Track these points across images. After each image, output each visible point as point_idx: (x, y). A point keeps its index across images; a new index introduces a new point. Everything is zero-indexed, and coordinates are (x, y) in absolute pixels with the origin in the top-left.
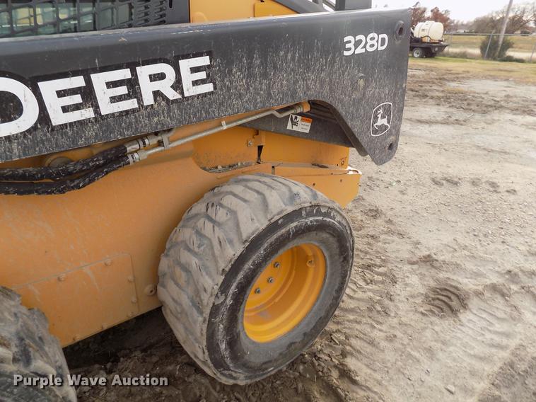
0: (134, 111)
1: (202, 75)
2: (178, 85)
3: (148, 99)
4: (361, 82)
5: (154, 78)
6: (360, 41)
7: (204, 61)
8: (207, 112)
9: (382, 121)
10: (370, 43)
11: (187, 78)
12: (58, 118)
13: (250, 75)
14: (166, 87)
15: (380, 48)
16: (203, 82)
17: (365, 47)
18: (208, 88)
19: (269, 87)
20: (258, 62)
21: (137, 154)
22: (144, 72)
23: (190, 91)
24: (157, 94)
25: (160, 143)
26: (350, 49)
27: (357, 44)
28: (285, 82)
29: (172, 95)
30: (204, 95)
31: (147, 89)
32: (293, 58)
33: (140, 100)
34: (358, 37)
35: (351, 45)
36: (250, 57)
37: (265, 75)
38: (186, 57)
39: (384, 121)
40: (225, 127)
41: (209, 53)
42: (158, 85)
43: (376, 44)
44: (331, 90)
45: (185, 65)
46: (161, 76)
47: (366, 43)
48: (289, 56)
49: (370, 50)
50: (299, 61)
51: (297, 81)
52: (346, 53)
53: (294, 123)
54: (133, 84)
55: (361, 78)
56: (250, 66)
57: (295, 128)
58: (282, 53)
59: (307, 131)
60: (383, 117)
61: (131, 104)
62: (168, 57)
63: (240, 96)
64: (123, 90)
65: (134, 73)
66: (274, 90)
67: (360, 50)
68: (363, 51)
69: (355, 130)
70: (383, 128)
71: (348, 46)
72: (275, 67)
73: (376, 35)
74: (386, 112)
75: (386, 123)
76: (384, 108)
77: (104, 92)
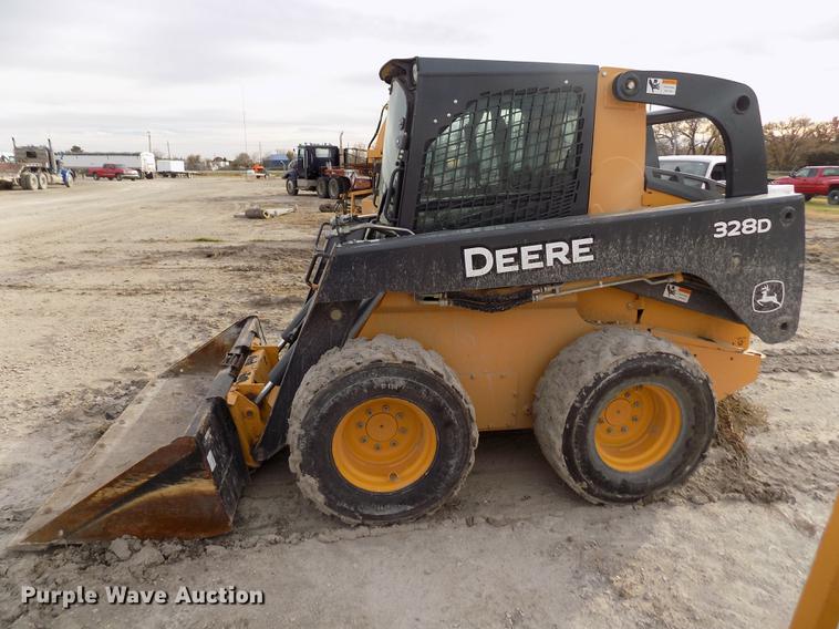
0: (541, 269)
1: (587, 250)
2: (569, 256)
3: (550, 263)
4: (737, 261)
5: (555, 250)
6: (734, 226)
7: (590, 241)
8: (587, 274)
10: (746, 227)
11: (576, 251)
12: (501, 269)
13: (623, 251)
14: (562, 257)
15: (760, 231)
16: (587, 254)
17: (740, 230)
18: (591, 258)
19: (638, 260)
20: (629, 242)
21: (539, 296)
22: (550, 247)
23: (577, 259)
24: (556, 260)
25: (554, 291)
26: (721, 232)
27: (730, 228)
28: (652, 257)
29: (565, 261)
30: (587, 262)
31: (550, 256)
32: (661, 240)
33: (545, 263)
34: (731, 223)
35: (724, 230)
36: (624, 239)
37: (635, 252)
38: (577, 238)
39: (774, 299)
40: (601, 286)
41: (593, 237)
42: (557, 255)
43: (754, 228)
44: (701, 265)
45: (576, 243)
46: (560, 250)
47: (742, 227)
48: (658, 238)
49: (747, 232)
50: (666, 242)
51: (663, 257)
52: (718, 236)
53: (671, 292)
54: (542, 254)
55: (735, 256)
56: (623, 245)
57: (672, 297)
58: (651, 236)
59: (686, 301)
60: (770, 294)
61: (539, 265)
63: (614, 265)
64: (537, 256)
65: (544, 247)
66: (643, 262)
67: (733, 233)
68: (739, 233)
69: (730, 303)
70: (770, 305)
71: (719, 230)
72: (644, 246)
73: (754, 221)
74: (775, 290)
75: (775, 301)
76: (771, 286)
77: (525, 257)
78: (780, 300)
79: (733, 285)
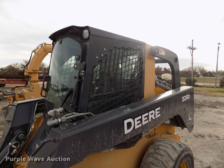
0: (148, 123)
1: (159, 112)
3: (150, 120)
6: (185, 97)
7: (159, 108)
9: (190, 119)
10: (187, 97)
12: (136, 127)
13: (166, 111)
14: (153, 116)
16: (159, 114)
18: (159, 115)
19: (169, 113)
20: (168, 107)
21: (144, 135)
23: (157, 116)
24: (152, 118)
28: (172, 111)
29: (154, 118)
30: (159, 117)
31: (150, 116)
36: (166, 106)
37: (169, 110)
38: (157, 108)
40: (159, 125)
41: (160, 106)
44: (180, 112)
45: (157, 110)
49: (187, 99)
51: (174, 110)
52: (183, 101)
54: (148, 116)
56: (166, 108)
57: (167, 123)
58: (172, 104)
59: (169, 123)
60: (190, 117)
62: (154, 108)
63: (165, 116)
65: (148, 113)
67: (185, 100)
69: (185, 122)
70: (190, 120)
71: (183, 99)
72: (171, 107)
76: (190, 115)
77: (144, 119)
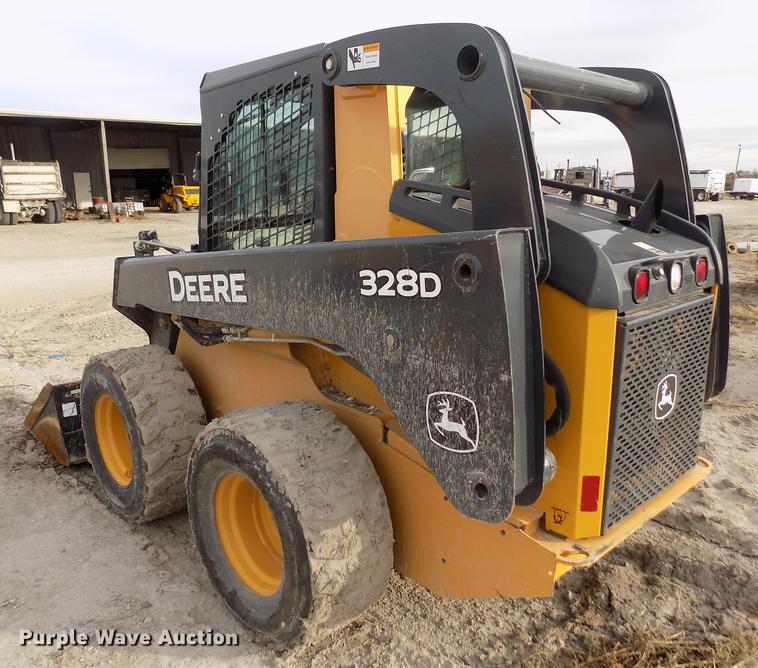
1: (241, 288)
2: (229, 292)
3: (217, 297)
4: (389, 339)
5: (219, 283)
7: (242, 277)
10: (402, 283)
11: (233, 287)
12: (189, 297)
14: (225, 293)
15: (424, 294)
16: (241, 293)
17: (394, 287)
18: (245, 299)
20: (274, 284)
22: (216, 279)
23: (237, 298)
24: (221, 295)
26: (369, 288)
27: (381, 282)
28: (296, 311)
29: (227, 298)
30: (242, 304)
31: (218, 289)
33: (214, 297)
34: (381, 273)
35: (371, 282)
38: (233, 272)
41: (244, 272)
42: (221, 289)
43: (415, 287)
45: (234, 278)
46: (223, 284)
47: (396, 283)
49: (405, 293)
52: (365, 292)
54: (212, 286)
55: (389, 332)
60: (452, 418)
61: (211, 298)
62: (226, 270)
64: (209, 289)
66: (288, 315)
67: (385, 291)
68: (392, 293)
71: (366, 283)
73: (413, 273)
74: (461, 412)
75: (464, 434)
76: (455, 403)
77: (202, 287)
78: (472, 435)
79: (395, 382)
